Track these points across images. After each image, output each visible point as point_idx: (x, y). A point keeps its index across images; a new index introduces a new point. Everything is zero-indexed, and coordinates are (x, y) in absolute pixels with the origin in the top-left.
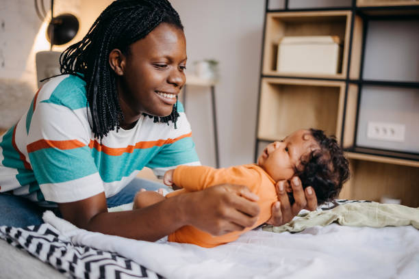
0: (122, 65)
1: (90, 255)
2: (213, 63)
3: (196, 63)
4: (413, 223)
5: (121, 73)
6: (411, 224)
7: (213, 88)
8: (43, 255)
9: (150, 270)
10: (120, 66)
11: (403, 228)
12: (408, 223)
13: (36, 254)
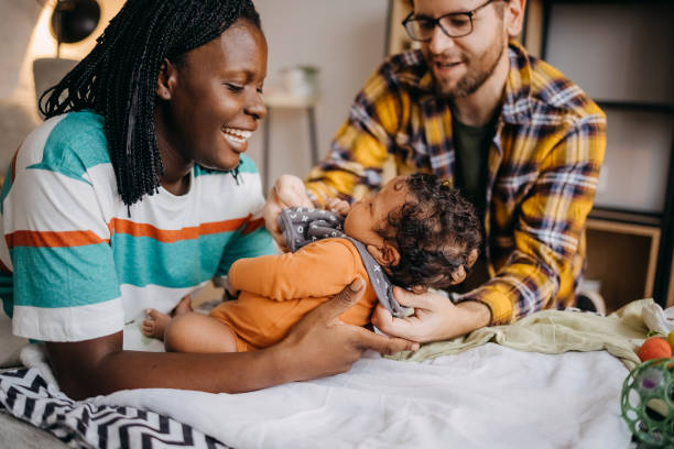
0: (169, 83)
1: (108, 414)
2: (310, 72)
3: (284, 71)
4: (608, 347)
5: (167, 96)
6: (605, 349)
7: (311, 112)
8: (36, 418)
9: (197, 430)
10: (166, 85)
11: (592, 354)
12: (600, 347)
13: (25, 418)
